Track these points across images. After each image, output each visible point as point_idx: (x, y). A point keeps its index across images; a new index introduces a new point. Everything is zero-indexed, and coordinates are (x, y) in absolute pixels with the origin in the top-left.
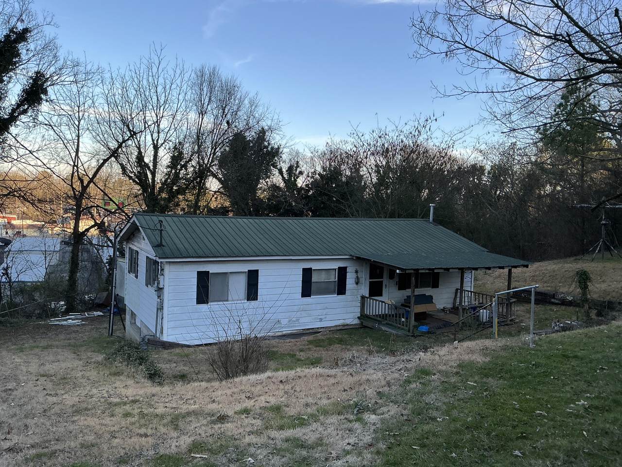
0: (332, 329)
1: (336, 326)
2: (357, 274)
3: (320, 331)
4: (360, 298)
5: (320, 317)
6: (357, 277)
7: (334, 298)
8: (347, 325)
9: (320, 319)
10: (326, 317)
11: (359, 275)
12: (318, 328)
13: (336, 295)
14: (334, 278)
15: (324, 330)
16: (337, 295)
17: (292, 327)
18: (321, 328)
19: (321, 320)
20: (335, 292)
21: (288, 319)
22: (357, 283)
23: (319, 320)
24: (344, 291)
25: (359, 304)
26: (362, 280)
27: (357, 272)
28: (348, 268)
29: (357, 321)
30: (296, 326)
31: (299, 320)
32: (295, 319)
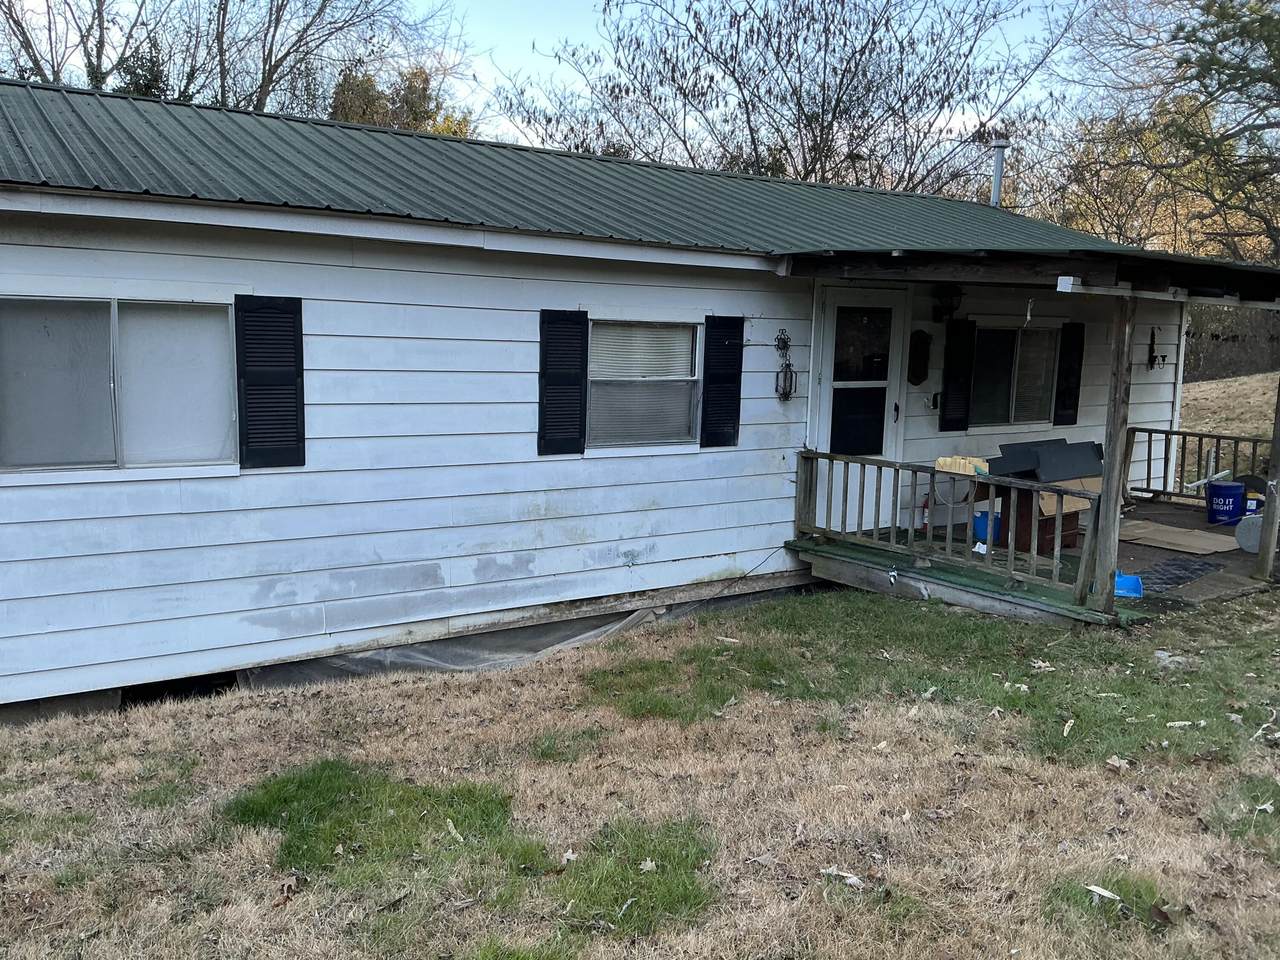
0: (680, 597)
1: (698, 585)
2: (784, 356)
3: (629, 607)
4: (793, 463)
5: (624, 547)
6: (787, 369)
7: (689, 458)
8: (744, 578)
9: (626, 554)
10: (652, 548)
11: (795, 357)
12: (618, 597)
13: (696, 448)
14: (686, 365)
15: (647, 603)
16: (702, 445)
17: (494, 596)
18: (633, 594)
19: (632, 560)
20: (689, 431)
21: (473, 562)
22: (785, 396)
23: (621, 561)
24: (728, 430)
25: (791, 490)
26: (805, 383)
27: (783, 345)
28: (747, 325)
29: (782, 562)
30: (515, 593)
31: (529, 561)
32: (508, 559)
